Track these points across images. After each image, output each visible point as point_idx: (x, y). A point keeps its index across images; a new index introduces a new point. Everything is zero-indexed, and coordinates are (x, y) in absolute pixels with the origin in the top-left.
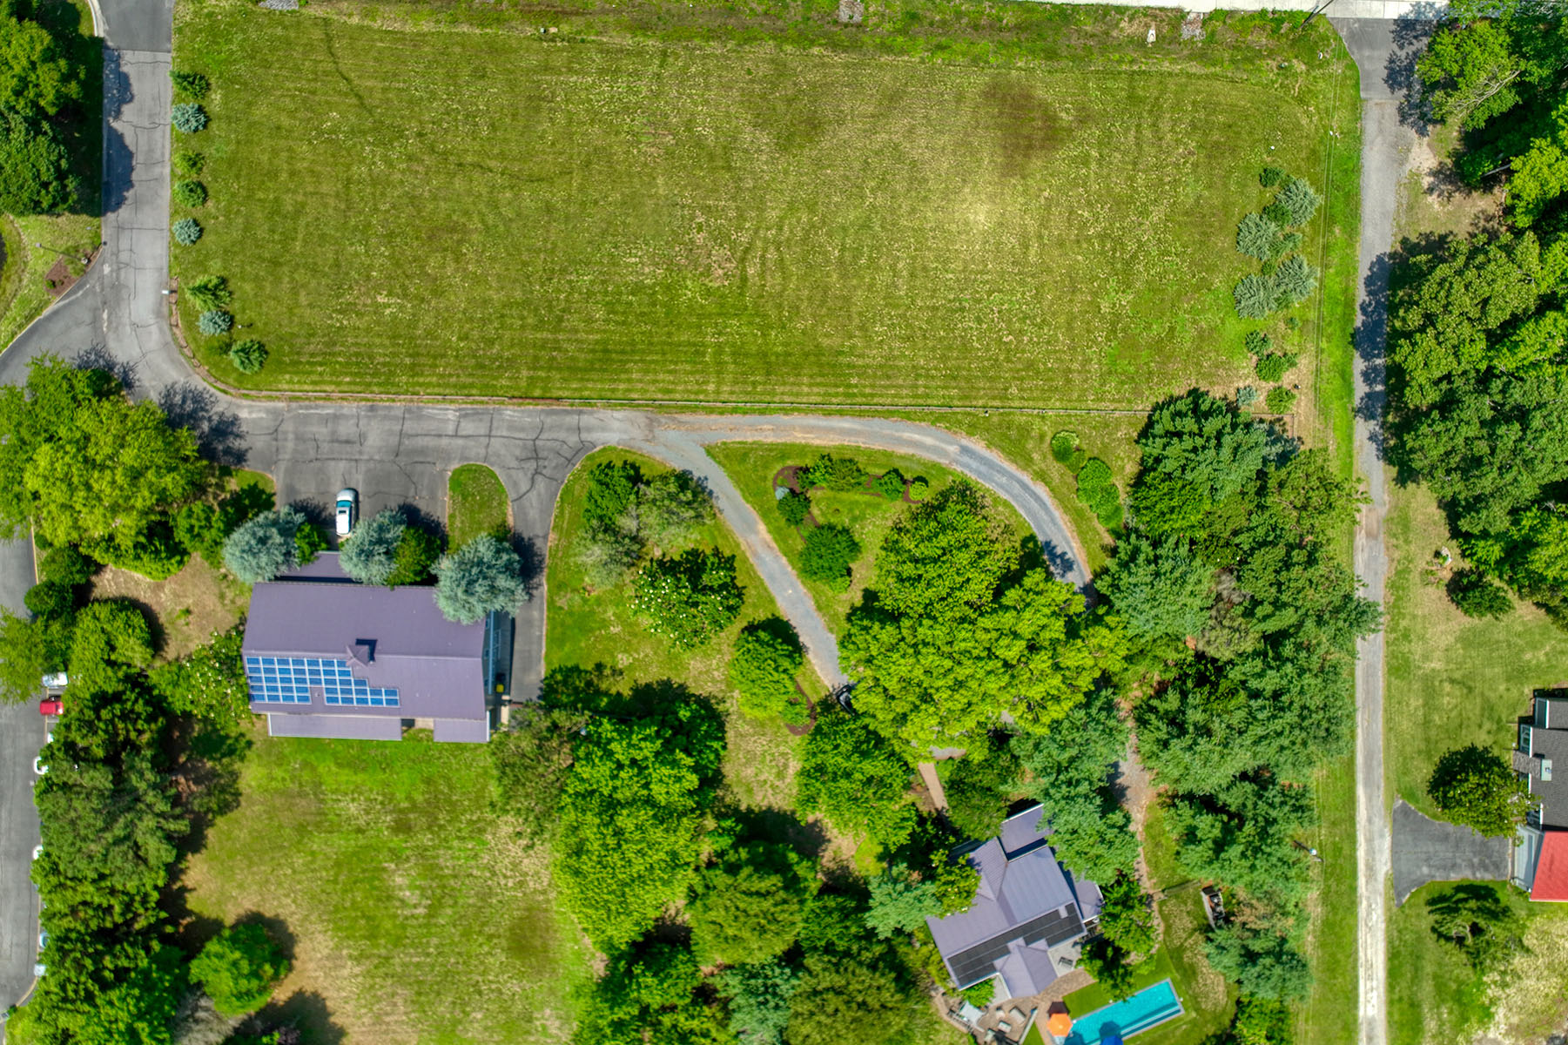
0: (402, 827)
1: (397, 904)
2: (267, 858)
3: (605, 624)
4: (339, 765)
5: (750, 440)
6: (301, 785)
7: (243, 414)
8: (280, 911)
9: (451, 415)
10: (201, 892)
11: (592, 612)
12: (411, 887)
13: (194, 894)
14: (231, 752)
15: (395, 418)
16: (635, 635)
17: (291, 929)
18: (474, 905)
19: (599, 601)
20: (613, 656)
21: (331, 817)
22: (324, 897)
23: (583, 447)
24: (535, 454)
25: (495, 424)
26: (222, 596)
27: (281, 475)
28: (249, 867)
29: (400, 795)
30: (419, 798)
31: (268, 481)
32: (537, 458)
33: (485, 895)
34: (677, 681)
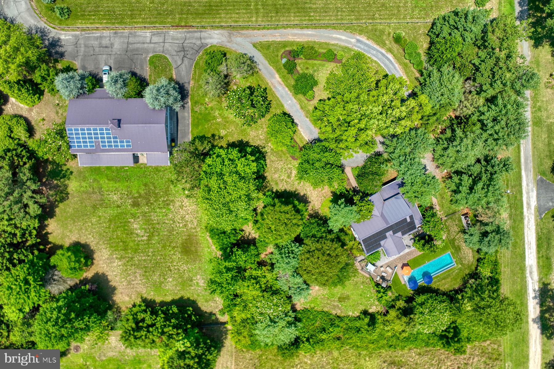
0: (136, 204)
1: (135, 236)
2: (81, 219)
3: (215, 118)
4: (109, 180)
5: (271, 40)
6: (93, 188)
7: (62, 37)
8: (87, 240)
9: (148, 35)
10: (54, 234)
11: (209, 113)
12: (141, 228)
13: (52, 235)
14: (64, 176)
15: (125, 37)
16: (228, 122)
17: (92, 248)
18: (166, 235)
19: (212, 109)
20: (219, 131)
21: (106, 201)
22: (105, 234)
23: (202, 46)
24: (183, 49)
25: (166, 37)
26: (57, 113)
27: (79, 61)
28: (74, 223)
29: (134, 191)
30: (142, 192)
31: (74, 64)
32: (184, 51)
33: (171, 231)
34: (245, 140)
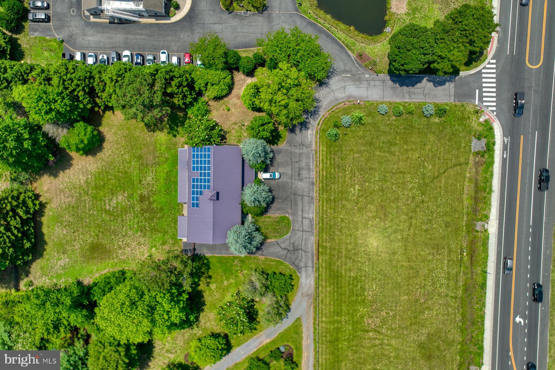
0: (142, 199)
1: (110, 197)
2: (128, 144)
3: (228, 279)
4: (167, 173)
5: (303, 335)
6: (158, 157)
7: (310, 132)
8: (106, 149)
9: (311, 216)
10: (113, 117)
11: (232, 274)
12: (117, 203)
13: (112, 114)
14: (171, 128)
15: (309, 193)
16: (223, 291)
17: (98, 154)
18: (110, 229)
19: (237, 276)
20: (214, 283)
21: (146, 169)
22: (112, 167)
23: (299, 268)
24: (296, 249)
25: (308, 233)
26: (235, 124)
27: (285, 148)
28: (124, 136)
29: (155, 197)
30: (154, 205)
31: (283, 142)
32: (294, 250)
33: (114, 233)
34: (205, 308)
